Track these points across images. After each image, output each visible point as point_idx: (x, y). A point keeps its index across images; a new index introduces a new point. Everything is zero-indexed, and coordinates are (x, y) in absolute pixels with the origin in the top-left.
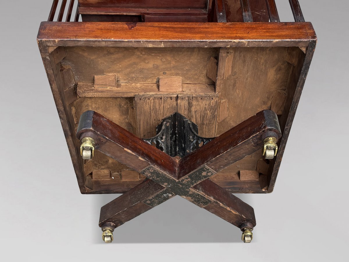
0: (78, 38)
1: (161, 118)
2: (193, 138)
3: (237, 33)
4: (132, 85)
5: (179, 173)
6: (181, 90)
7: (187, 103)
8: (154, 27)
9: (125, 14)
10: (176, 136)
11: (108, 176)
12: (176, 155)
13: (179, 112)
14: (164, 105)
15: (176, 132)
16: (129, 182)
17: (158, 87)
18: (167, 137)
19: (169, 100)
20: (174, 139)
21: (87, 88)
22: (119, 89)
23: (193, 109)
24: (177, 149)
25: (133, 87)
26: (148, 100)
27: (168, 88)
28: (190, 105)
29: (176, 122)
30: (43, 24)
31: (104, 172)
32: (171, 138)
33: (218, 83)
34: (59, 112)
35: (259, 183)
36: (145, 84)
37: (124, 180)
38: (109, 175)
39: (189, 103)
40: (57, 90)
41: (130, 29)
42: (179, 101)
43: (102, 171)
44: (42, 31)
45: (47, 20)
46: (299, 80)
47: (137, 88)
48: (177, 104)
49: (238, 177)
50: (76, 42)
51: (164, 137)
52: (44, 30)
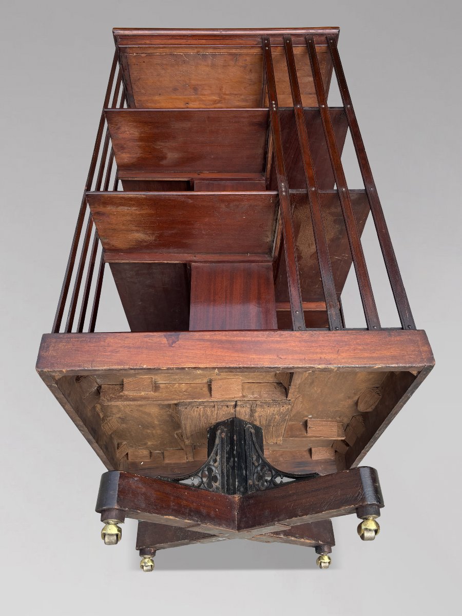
0: (95, 366)
1: (214, 422)
2: (258, 460)
3: (321, 353)
4: (175, 387)
5: (240, 521)
6: (241, 395)
7: (248, 410)
8: (203, 340)
9: (165, 262)
10: (234, 461)
11: (146, 456)
12: (234, 493)
13: (238, 416)
14: (218, 412)
15: (235, 452)
16: (174, 464)
17: (210, 389)
18: (222, 457)
19: (225, 408)
20: (231, 464)
21: (114, 394)
22: (156, 394)
23: (256, 415)
24: (237, 483)
25: (175, 391)
26: (196, 409)
27: (223, 393)
28: (252, 411)
29: (234, 436)
30: (45, 337)
31: (142, 452)
32: (228, 462)
33: (291, 391)
34: (77, 426)
35: (334, 463)
36: (192, 385)
37: (167, 461)
38: (149, 456)
39: (251, 410)
40: (72, 410)
41: (170, 346)
42: (238, 409)
43: (140, 451)
44: (43, 353)
45: (50, 332)
46: (403, 398)
47: (181, 392)
48: (235, 411)
49: (309, 455)
50: (92, 371)
51: (218, 458)
52: (46, 352)
